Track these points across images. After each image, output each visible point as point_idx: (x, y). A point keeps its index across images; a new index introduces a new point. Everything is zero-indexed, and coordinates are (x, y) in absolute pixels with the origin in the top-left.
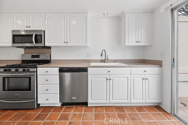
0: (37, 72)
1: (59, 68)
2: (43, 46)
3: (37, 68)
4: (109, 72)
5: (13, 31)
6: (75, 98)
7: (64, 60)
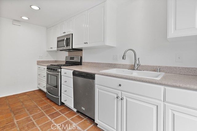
0: (61, 72)
1: (73, 71)
2: (71, 48)
3: (61, 68)
4: (120, 85)
5: (58, 38)
6: (84, 109)
7: (91, 63)
